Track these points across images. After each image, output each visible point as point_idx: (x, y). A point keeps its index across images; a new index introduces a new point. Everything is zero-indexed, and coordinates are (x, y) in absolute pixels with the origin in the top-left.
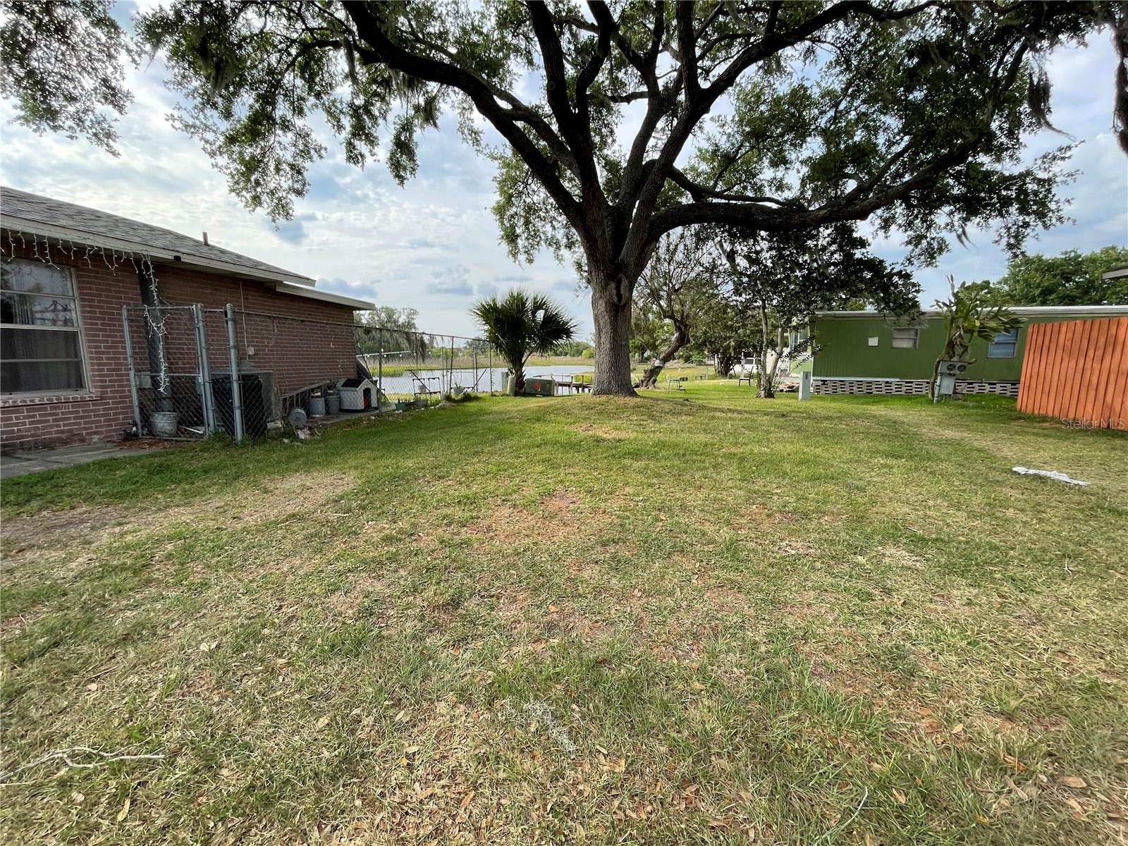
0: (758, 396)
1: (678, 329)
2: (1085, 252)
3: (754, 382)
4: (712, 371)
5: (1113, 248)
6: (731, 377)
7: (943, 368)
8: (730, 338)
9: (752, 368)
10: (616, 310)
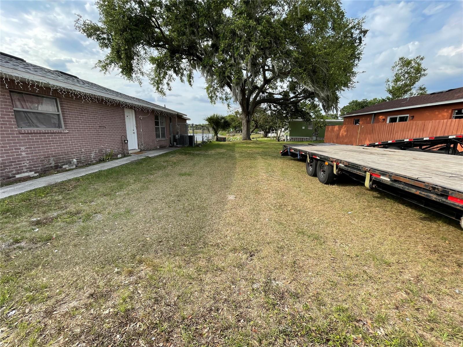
0: (276, 141)
1: (256, 123)
2: (369, 100)
3: (275, 139)
4: (262, 136)
5: (376, 99)
6: (268, 137)
7: (314, 134)
8: (267, 125)
9: (274, 135)
10: (248, 122)
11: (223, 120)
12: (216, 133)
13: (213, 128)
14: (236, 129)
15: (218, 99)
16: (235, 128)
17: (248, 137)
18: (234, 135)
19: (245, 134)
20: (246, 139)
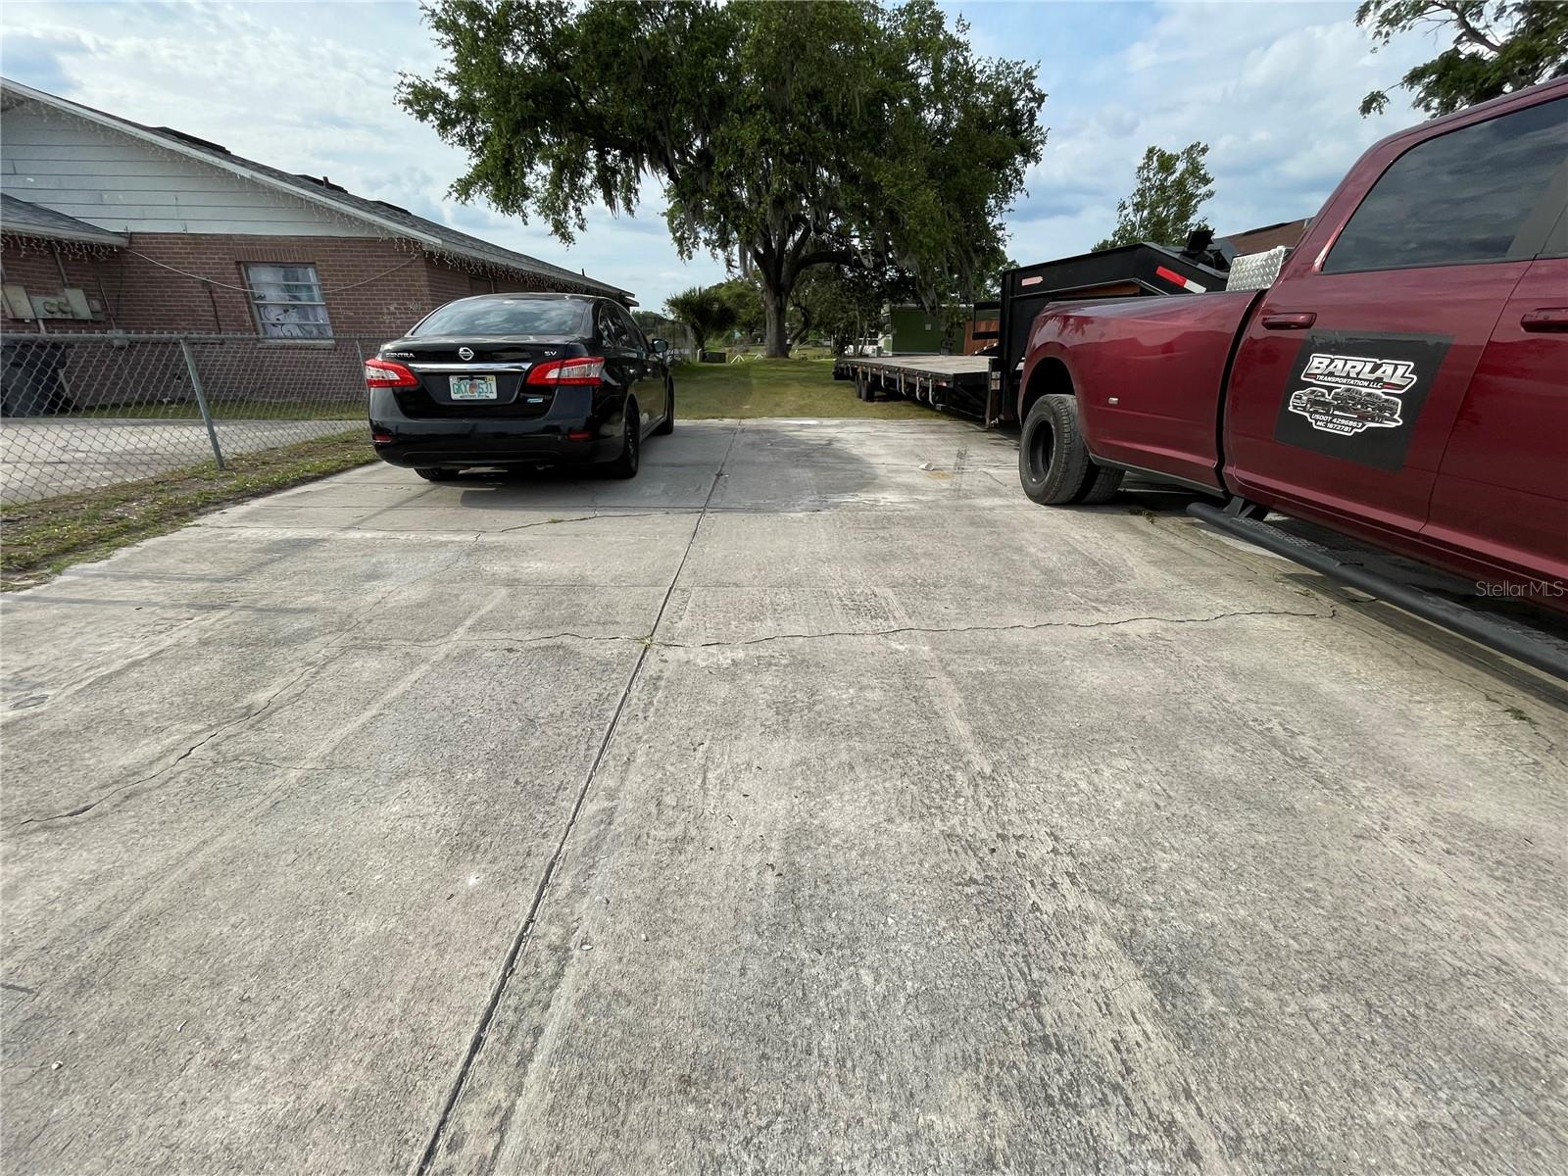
1: (804, 314)
7: (943, 344)
10: (780, 311)
11: (716, 306)
12: (700, 342)
13: (693, 327)
14: (751, 332)
15: (702, 245)
16: (749, 326)
17: (782, 350)
18: (747, 351)
19: (774, 341)
20: (775, 356)
